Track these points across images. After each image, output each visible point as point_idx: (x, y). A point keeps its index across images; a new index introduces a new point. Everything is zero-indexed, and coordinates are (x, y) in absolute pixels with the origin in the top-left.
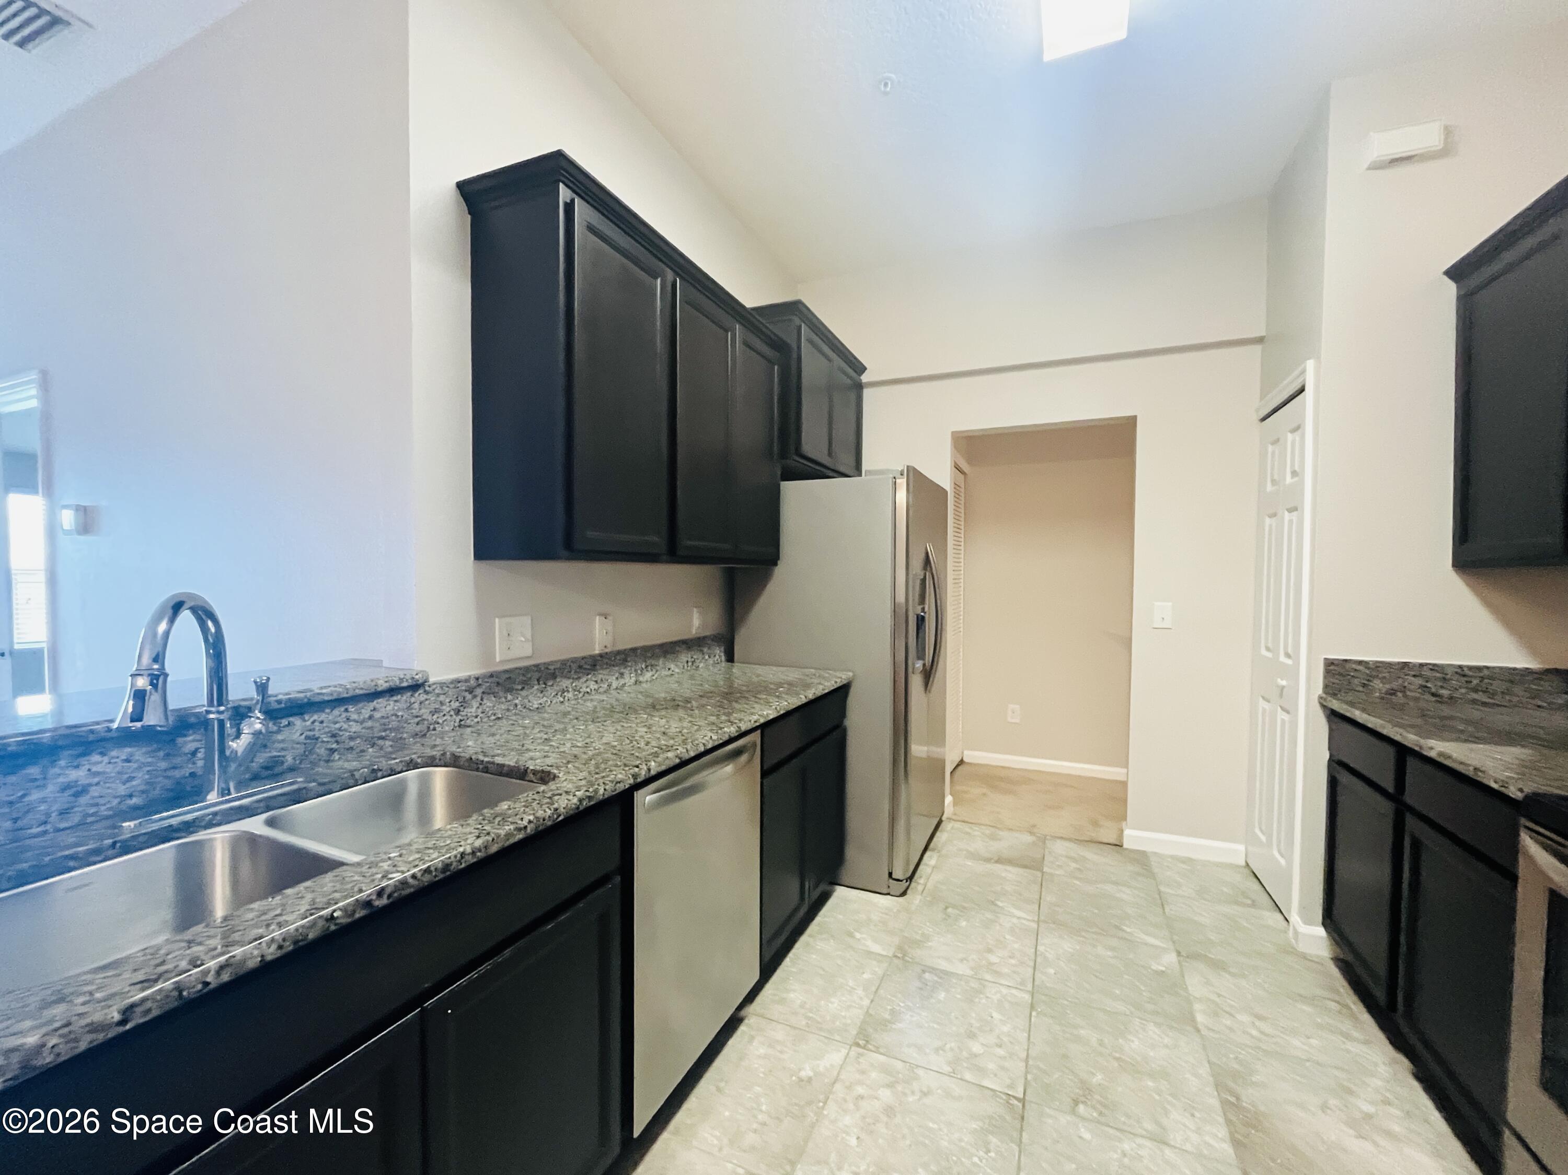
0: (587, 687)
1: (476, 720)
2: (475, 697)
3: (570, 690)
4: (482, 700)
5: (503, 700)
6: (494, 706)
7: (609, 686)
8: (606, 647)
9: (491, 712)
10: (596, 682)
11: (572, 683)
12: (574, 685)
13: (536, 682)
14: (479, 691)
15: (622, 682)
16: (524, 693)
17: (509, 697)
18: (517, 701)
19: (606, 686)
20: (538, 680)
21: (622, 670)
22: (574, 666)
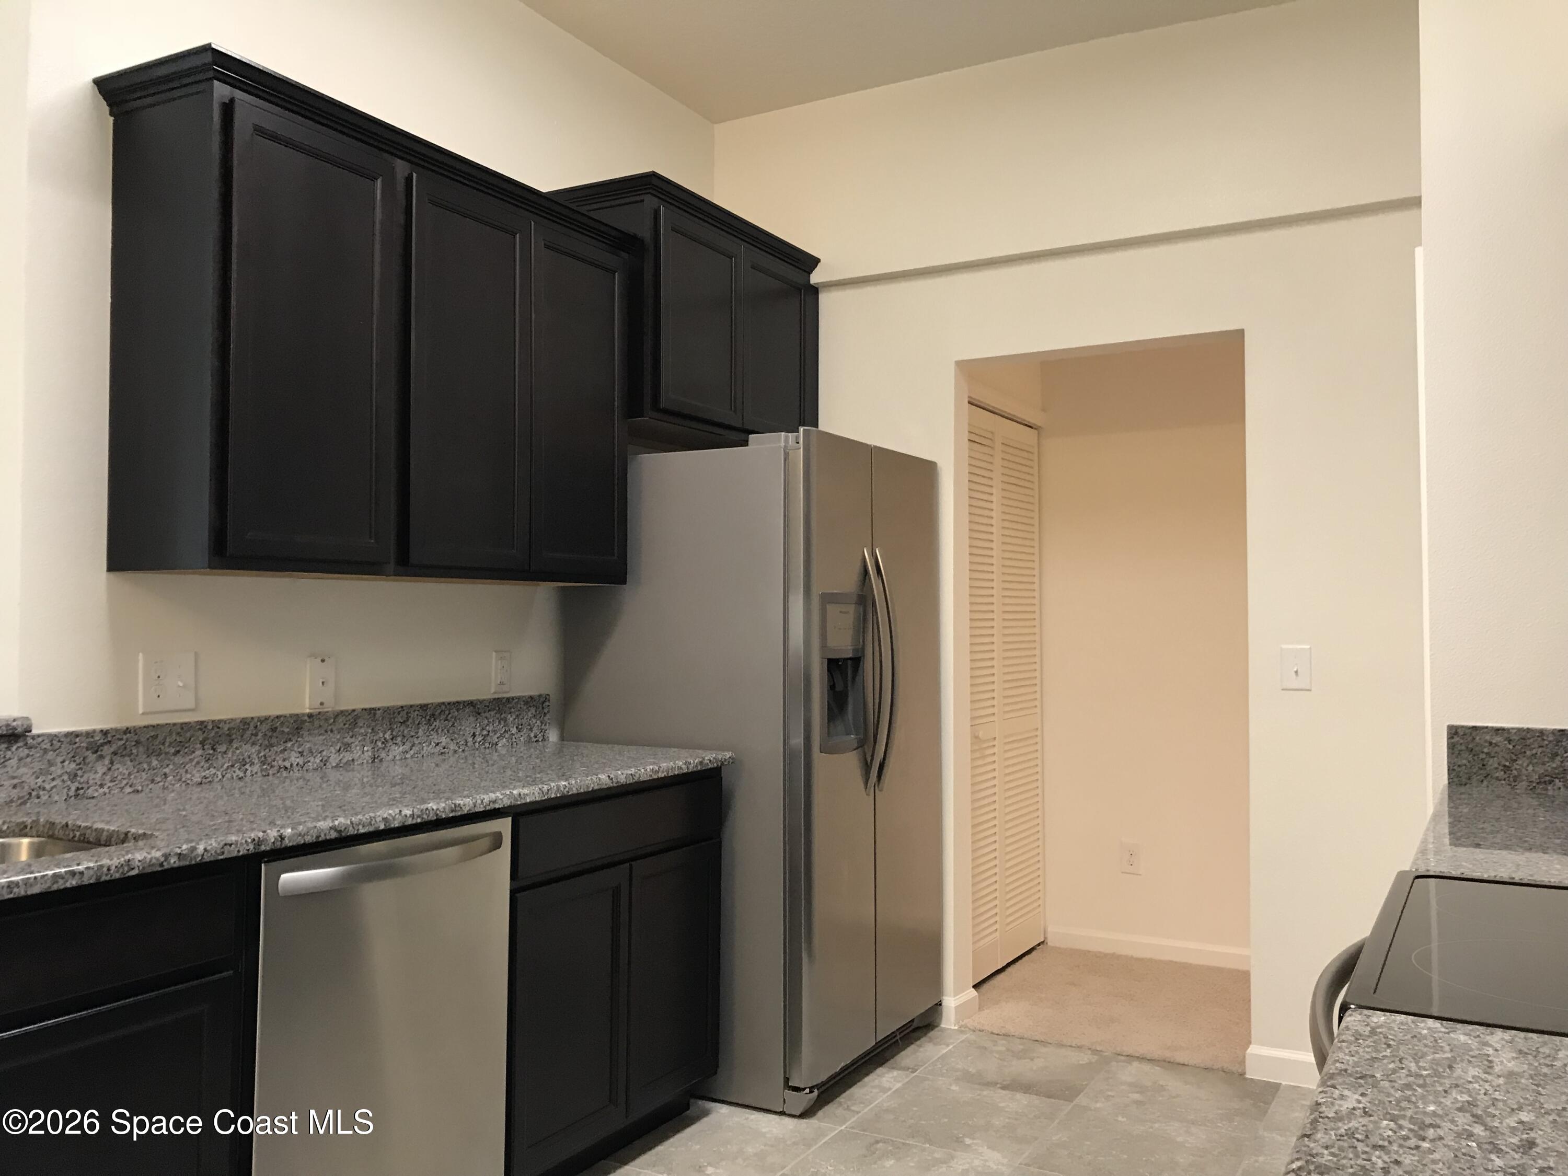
0: (284, 760)
1: (101, 791)
2: (101, 757)
3: (256, 761)
4: (112, 763)
5: (145, 766)
6: (130, 774)
7: (325, 762)
8: (322, 704)
9: (125, 782)
10: (301, 753)
11: (259, 752)
12: (262, 754)
13: (199, 746)
14: (107, 750)
15: (348, 757)
16: (178, 759)
17: (155, 763)
18: (167, 770)
19: (318, 761)
20: (202, 743)
21: (348, 740)
22: (264, 728)
